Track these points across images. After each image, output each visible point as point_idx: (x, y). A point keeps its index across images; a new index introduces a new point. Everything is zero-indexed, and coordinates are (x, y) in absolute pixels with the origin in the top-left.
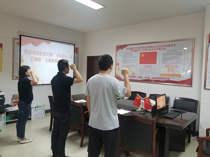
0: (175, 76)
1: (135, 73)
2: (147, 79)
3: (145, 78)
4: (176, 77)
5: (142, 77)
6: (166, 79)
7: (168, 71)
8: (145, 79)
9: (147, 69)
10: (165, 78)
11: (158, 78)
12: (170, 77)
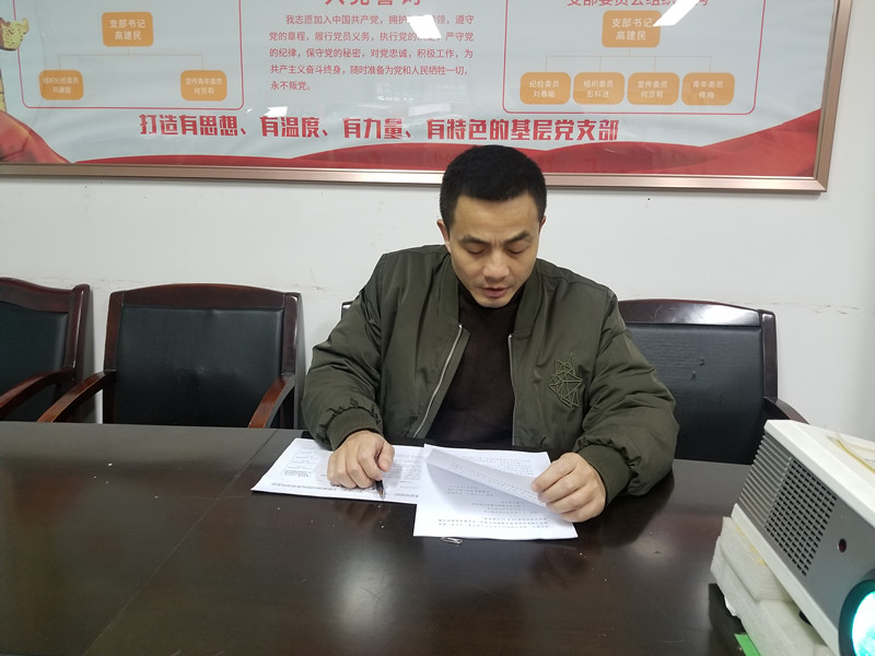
0: (669, 98)
1: (219, 74)
2: (373, 140)
3: (349, 128)
4: (679, 105)
5: (310, 127)
6: (576, 133)
7: (609, 39)
8: (353, 141)
9: (366, 26)
10: (564, 126)
11: (498, 126)
12: (625, 105)
